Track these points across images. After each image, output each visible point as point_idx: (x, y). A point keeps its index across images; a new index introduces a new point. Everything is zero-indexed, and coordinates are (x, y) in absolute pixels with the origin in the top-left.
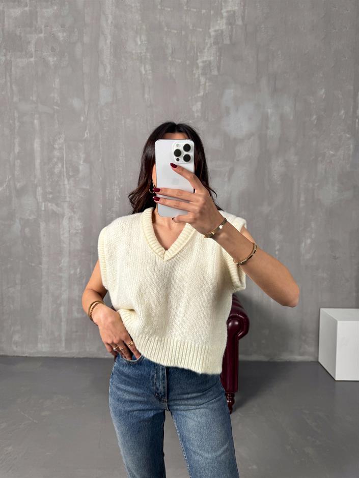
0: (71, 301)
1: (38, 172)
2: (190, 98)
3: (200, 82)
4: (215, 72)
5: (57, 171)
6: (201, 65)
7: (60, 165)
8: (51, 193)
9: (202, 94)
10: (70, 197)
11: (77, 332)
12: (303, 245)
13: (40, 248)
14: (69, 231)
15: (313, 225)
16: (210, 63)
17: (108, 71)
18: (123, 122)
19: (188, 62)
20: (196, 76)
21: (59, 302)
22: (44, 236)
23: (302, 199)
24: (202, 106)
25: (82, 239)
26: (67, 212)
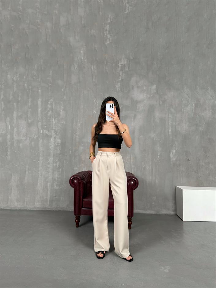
0: (53, 180)
1: (39, 115)
2: (115, 81)
3: (119, 73)
4: (127, 69)
5: (49, 114)
6: (120, 66)
7: (51, 112)
8: (46, 125)
9: (120, 79)
10: (55, 127)
11: (56, 196)
12: (172, 153)
13: (39, 152)
14: (54, 144)
15: (176, 143)
16: (124, 65)
17: (76, 68)
18: (83, 92)
19: (114, 65)
20: (118, 71)
21: (47, 180)
22: (41, 146)
23: (170, 130)
24: (121, 85)
25: (60, 148)
26: (53, 134)
